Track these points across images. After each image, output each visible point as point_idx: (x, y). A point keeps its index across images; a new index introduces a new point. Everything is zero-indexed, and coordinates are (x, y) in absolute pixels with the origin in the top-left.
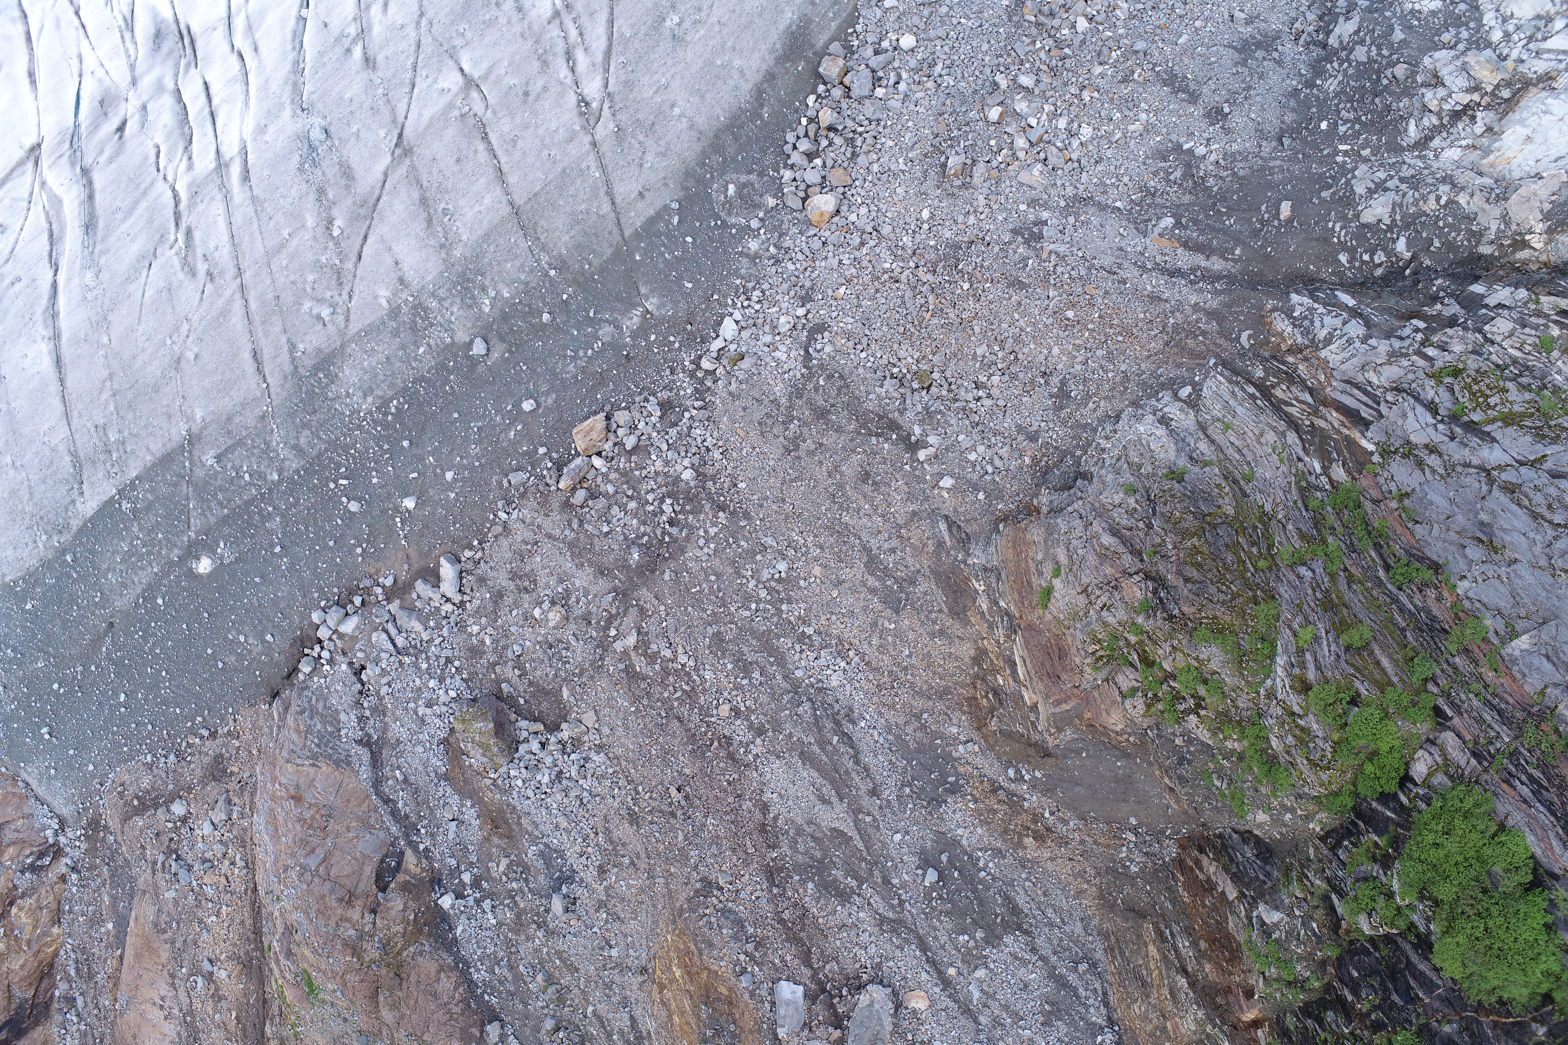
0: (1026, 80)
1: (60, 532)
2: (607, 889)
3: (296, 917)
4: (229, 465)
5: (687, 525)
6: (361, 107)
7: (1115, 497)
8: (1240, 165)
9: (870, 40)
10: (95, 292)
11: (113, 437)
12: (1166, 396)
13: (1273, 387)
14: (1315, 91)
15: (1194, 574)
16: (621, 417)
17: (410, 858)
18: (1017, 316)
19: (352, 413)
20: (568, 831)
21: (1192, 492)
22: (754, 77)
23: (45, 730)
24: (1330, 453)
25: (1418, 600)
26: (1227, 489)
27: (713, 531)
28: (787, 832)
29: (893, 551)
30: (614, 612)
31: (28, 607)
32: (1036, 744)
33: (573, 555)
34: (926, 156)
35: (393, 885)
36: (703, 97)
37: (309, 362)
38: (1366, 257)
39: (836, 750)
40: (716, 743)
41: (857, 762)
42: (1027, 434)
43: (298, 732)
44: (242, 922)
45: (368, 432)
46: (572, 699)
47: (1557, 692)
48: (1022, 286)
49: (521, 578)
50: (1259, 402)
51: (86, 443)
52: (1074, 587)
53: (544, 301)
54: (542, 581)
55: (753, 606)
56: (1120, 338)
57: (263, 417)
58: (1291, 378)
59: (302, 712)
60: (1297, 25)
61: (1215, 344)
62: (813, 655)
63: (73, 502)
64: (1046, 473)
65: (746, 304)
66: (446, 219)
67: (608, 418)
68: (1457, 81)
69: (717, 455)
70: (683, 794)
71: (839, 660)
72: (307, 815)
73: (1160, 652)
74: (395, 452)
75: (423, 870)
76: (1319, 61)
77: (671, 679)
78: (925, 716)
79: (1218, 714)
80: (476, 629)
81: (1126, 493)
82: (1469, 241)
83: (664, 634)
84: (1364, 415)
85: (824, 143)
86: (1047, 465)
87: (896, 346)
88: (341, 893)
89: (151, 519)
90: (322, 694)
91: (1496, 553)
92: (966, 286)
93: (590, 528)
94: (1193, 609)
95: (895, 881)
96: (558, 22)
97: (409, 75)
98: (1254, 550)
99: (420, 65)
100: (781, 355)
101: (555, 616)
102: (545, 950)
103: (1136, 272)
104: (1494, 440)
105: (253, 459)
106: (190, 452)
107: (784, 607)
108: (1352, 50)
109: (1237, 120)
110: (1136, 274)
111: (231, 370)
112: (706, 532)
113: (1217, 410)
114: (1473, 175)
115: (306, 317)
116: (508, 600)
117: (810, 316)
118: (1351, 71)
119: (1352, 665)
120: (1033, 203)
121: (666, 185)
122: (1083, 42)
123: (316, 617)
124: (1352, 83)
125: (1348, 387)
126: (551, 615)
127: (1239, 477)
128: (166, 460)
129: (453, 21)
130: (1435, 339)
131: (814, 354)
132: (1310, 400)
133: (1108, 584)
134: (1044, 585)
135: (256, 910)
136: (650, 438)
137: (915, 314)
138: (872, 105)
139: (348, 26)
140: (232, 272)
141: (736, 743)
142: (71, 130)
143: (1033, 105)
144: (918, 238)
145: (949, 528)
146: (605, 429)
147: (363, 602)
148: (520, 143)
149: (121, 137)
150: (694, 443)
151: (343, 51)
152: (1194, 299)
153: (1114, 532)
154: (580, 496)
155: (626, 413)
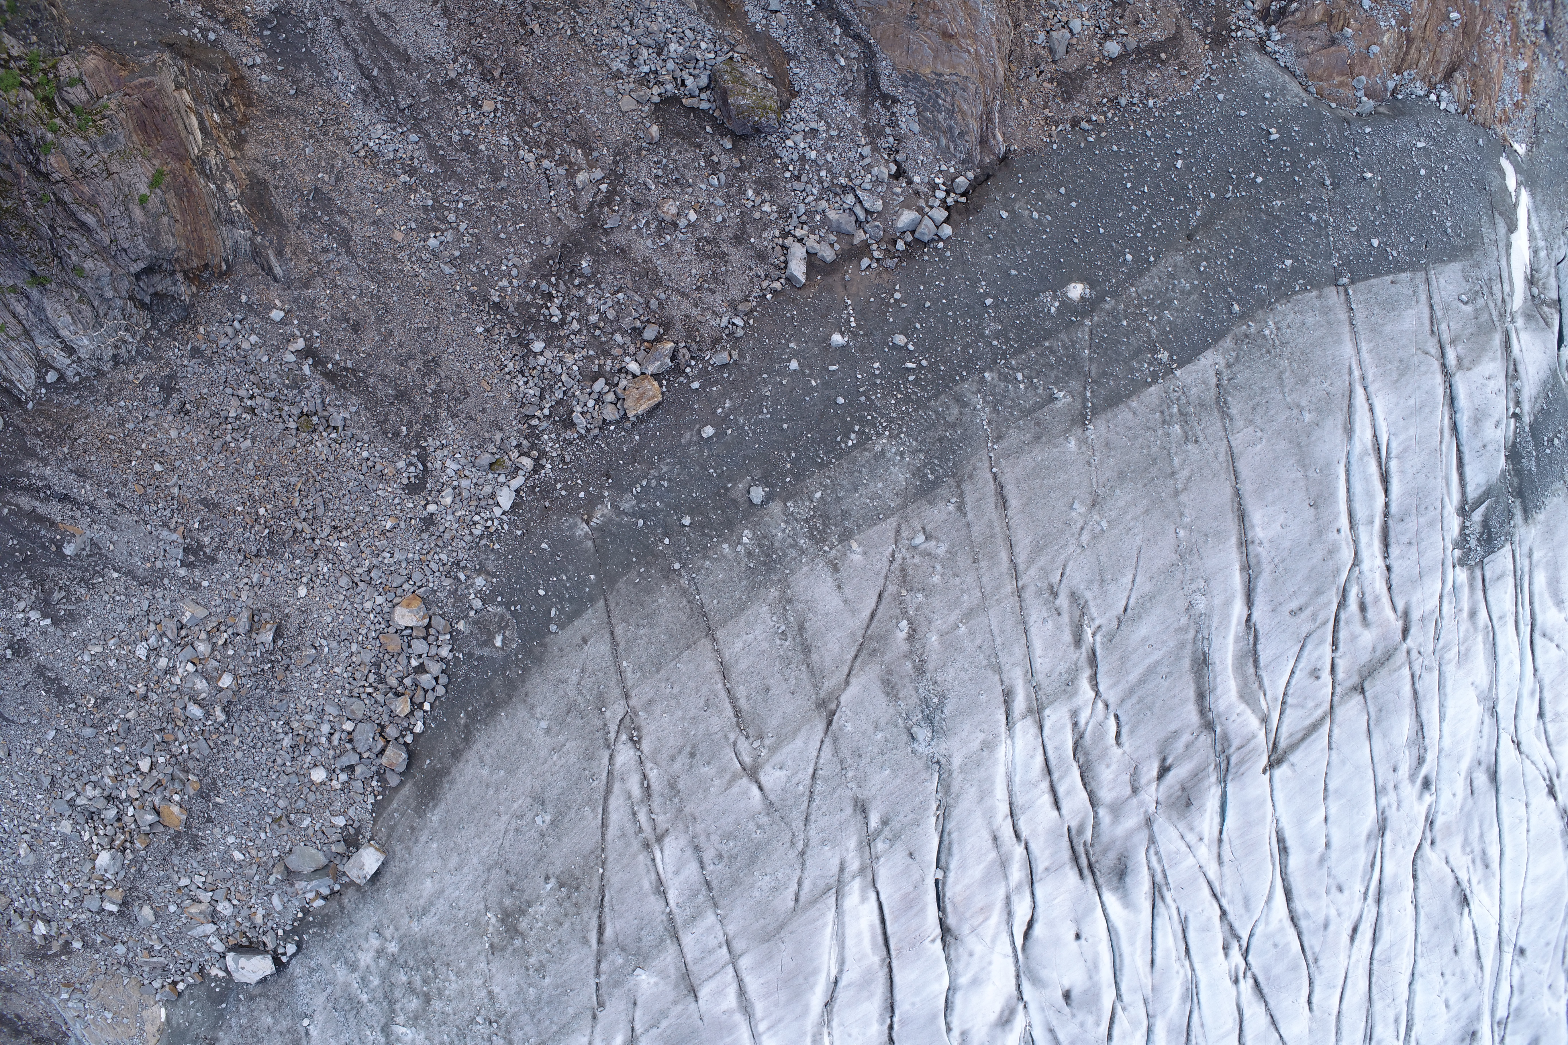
0: (197, 712)
1: (1246, 336)
4: (1040, 390)
5: (532, 292)
6: (872, 759)
7: (94, 267)
9: (360, 784)
10: (1193, 586)
11: (1177, 429)
12: (70, 377)
16: (612, 414)
18: (210, 472)
19: (898, 435)
21: (16, 257)
22: (471, 756)
23: (1275, 137)
27: (504, 283)
29: (325, 250)
30: (606, 210)
31: (1289, 263)
32: (183, 57)
33: (656, 272)
34: (298, 648)
36: (520, 738)
37: (943, 491)
39: (374, 62)
41: (355, 50)
42: (202, 357)
43: (961, 111)
45: (882, 415)
46: (648, 125)
49: (715, 254)
51: (1213, 425)
52: (123, 181)
53: (689, 538)
54: (690, 249)
55: (461, 205)
56: (112, 438)
57: (999, 438)
59: (961, 134)
61: (28, 423)
62: (399, 154)
63: (1229, 366)
64: (187, 317)
65: (489, 523)
66: (783, 628)
67: (626, 414)
69: (511, 366)
70: (528, 28)
71: (376, 148)
72: (933, 18)
73: (34, 107)
74: (852, 394)
77: (544, 139)
78: (293, 92)
80: (766, 208)
81: (83, 269)
83: (551, 184)
85: (407, 681)
86: (184, 324)
87: (331, 459)
89: (1136, 341)
90: (943, 154)
92: (262, 511)
93: (637, 298)
97: (818, 788)
99: (805, 799)
100: (452, 466)
101: (669, 209)
103: (100, 504)
106: (1085, 407)
107: (430, 202)
110: (98, 502)
111: (1032, 488)
112: (510, 283)
113: (16, 350)
115: (943, 538)
116: (728, 233)
117: (423, 503)
120: (196, 587)
122: (144, 746)
123: (947, 230)
126: (675, 211)
128: (1114, 401)
129: (768, 843)
131: (415, 460)
133: (85, 177)
134: (158, 191)
136: (581, 389)
137: (313, 490)
138: (353, 712)
139: (885, 851)
140: (1027, 594)
141: (477, 74)
142: (1230, 777)
143: (189, 685)
144: (312, 568)
145: (270, 269)
146: (629, 403)
147: (895, 242)
148: (702, 702)
149: (1164, 760)
150: (536, 380)
151: (891, 824)
152: (48, 471)
153: (83, 226)
154: (650, 333)
155: (608, 419)
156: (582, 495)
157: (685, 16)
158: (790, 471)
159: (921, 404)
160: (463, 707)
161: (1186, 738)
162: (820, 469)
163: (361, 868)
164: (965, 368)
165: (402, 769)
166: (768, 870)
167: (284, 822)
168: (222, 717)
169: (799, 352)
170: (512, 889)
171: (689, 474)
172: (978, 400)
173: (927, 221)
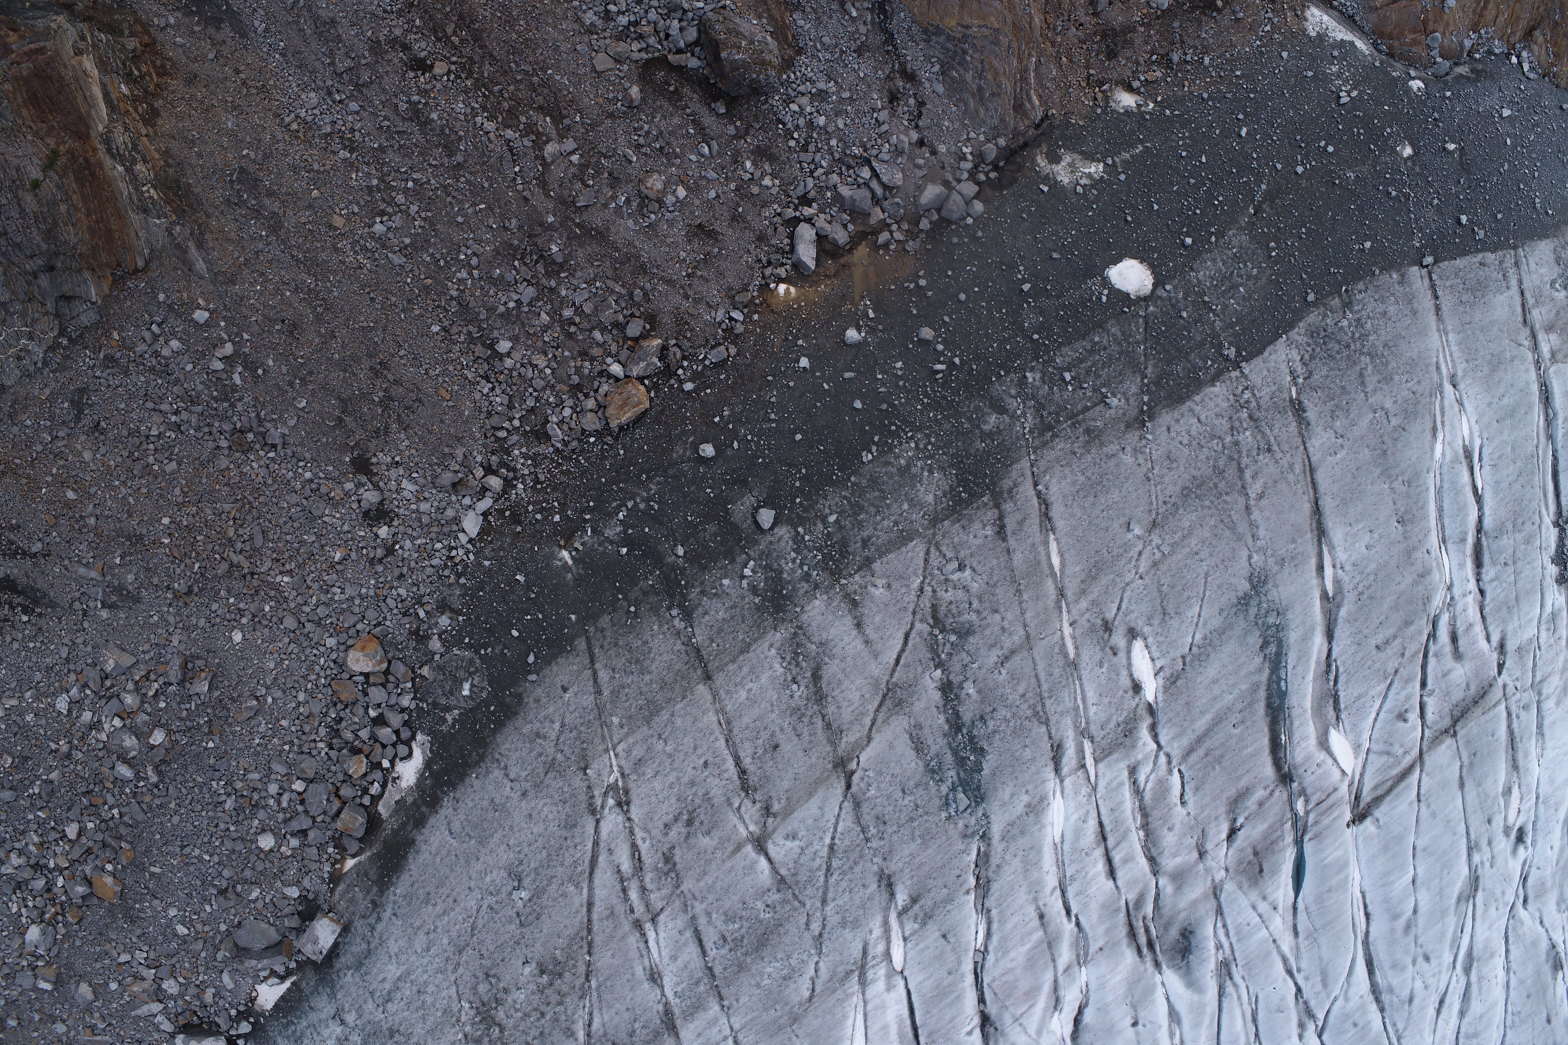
0: (126, 772)
9: (314, 851)
16: (591, 423)
18: (131, 500)
27: (463, 274)
29: (252, 239)
30: (578, 185)
32: (84, 19)
33: (639, 259)
34: (237, 700)
40: (449, 30)
42: (117, 366)
46: (628, 86)
48: (126, 534)
54: (678, 230)
55: (410, 184)
59: (992, 95)
62: (338, 127)
65: (453, 552)
69: (472, 369)
71: (310, 120)
77: (506, 105)
78: (211, 56)
80: (767, 181)
85: (364, 734)
87: (270, 481)
90: (972, 119)
93: (617, 287)
100: (409, 487)
107: (375, 182)
112: (471, 274)
116: (722, 211)
122: (70, 810)
123: (978, 206)
126: (661, 187)
131: (364, 480)
134: (55, 175)
137: (249, 517)
138: (303, 771)
141: (426, 30)
143: (117, 742)
144: (252, 607)
146: (611, 411)
147: (918, 222)
150: (504, 386)
154: (634, 329)
155: (588, 429)
156: (557, 518)
163: (316, 943)
165: (360, 834)
167: (231, 894)
168: (154, 779)
173: (955, 196)
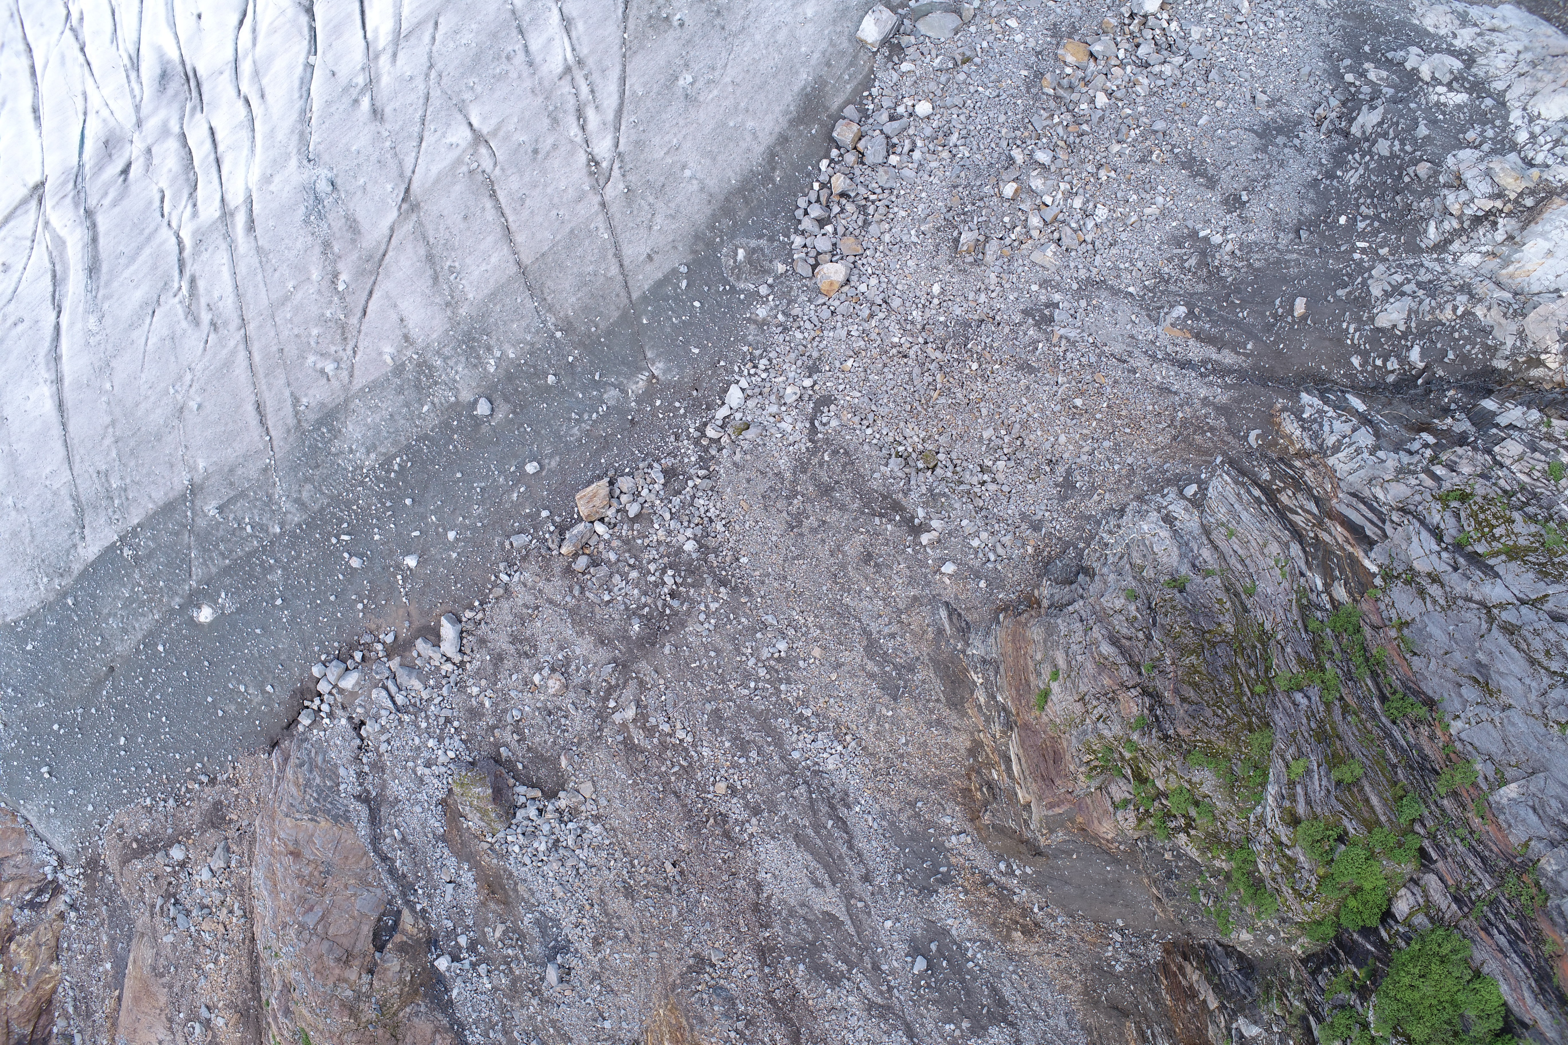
0: (1043, 157)
1: (62, 575)
2: (601, 961)
3: (294, 975)
4: (231, 516)
5: (688, 599)
6: (368, 160)
7: (1117, 602)
8: (1256, 256)
9: (885, 104)
10: (98, 337)
11: (115, 483)
12: (1171, 493)
13: (1279, 491)
14: (1335, 183)
15: (1191, 694)
16: (625, 483)
17: (407, 917)
18: (1025, 401)
19: (355, 469)
20: (564, 902)
21: (1193, 606)
22: (766, 139)
23: (44, 769)
24: (1332, 570)
25: (1411, 735)
26: (1228, 605)
27: (713, 606)
28: (780, 912)
30: (613, 682)
31: (29, 647)
32: (1027, 842)
33: (573, 622)
34: (938, 229)
35: (390, 946)
36: (714, 159)
37: (312, 417)
38: (1379, 362)
39: (830, 835)
40: (712, 821)
41: (851, 847)
42: (1031, 522)
43: (297, 785)
44: (240, 971)
45: (371, 489)
46: (570, 768)
47: (1541, 846)
48: (1031, 370)
49: (521, 642)
50: (1264, 507)
51: (88, 488)
52: (1071, 695)
53: (549, 362)
54: (542, 646)
55: (752, 685)
56: (1128, 430)
57: (265, 470)
58: (1298, 484)
59: (301, 765)
60: (1320, 111)
61: (1222, 441)
62: (811, 737)
63: (75, 546)
64: (1048, 564)
65: (752, 371)
66: (452, 278)
67: (611, 483)
68: (1480, 186)
69: (719, 527)
70: (678, 869)
71: (836, 743)
72: (306, 871)
73: (1154, 770)
74: (398, 508)
75: (420, 930)
76: (1340, 150)
77: (669, 753)
78: (919, 804)
79: (1208, 834)
80: (475, 690)
81: (1127, 599)
82: (1484, 354)
83: (663, 707)
84: (1368, 533)
85: (836, 209)
86: (1049, 556)
87: (902, 424)
88: (339, 952)
89: (152, 567)
90: (321, 747)
91: (1491, 696)
92: (975, 366)
93: (591, 596)
94: (1188, 732)
95: (885, 967)
96: (569, 78)
97: (417, 129)
98: (1252, 672)
99: (428, 118)
100: (786, 426)
101: (554, 684)
102: (539, 1018)
103: (1146, 361)
104: (1497, 575)
105: (255, 511)
106: (192, 502)
107: (783, 687)
108: (1375, 142)
109: (1255, 210)
110: (1147, 363)
111: (235, 422)
112: (707, 606)
113: (1222, 514)
114: (1492, 286)
115: (310, 371)
116: (508, 664)
117: (817, 387)
118: (1372, 165)
119: (1342, 802)
120: (1045, 283)
121: (675, 248)
122: (1102, 118)
123: (316, 671)
124: (1374, 178)
125: (1354, 501)
126: (551, 683)
127: (1240, 590)
128: (168, 508)
129: (463, 74)
130: (1444, 457)
131: (820, 428)
132: (1315, 510)
133: (1106, 694)
134: (1042, 687)
135: (254, 960)
136: (653, 506)
137: (922, 392)
138: (886, 172)
139: (356, 76)
140: (236, 322)
141: (731, 821)
142: (75, 170)
143: (1049, 182)
144: (928, 313)
145: (950, 616)
146: (606, 493)
147: (363, 658)
148: (528, 202)
149: (125, 180)
150: (697, 513)
151: (350, 101)
152: (1203, 392)
153: (1114, 641)
154: (582, 562)
155: (630, 478)
156: (658, 403)
157: (530, 878)
158: (454, 432)
159: (335, 500)
160: (777, 188)
161: (106, 202)
162: (426, 435)
163: (877, 20)
164: (297, 537)
165: (840, 122)
166: (463, 49)
167: (959, 58)
168: (1017, 154)
169: (449, 549)
170: (718, 12)
171: (550, 426)
172: (286, 505)
173: (334, 680)
